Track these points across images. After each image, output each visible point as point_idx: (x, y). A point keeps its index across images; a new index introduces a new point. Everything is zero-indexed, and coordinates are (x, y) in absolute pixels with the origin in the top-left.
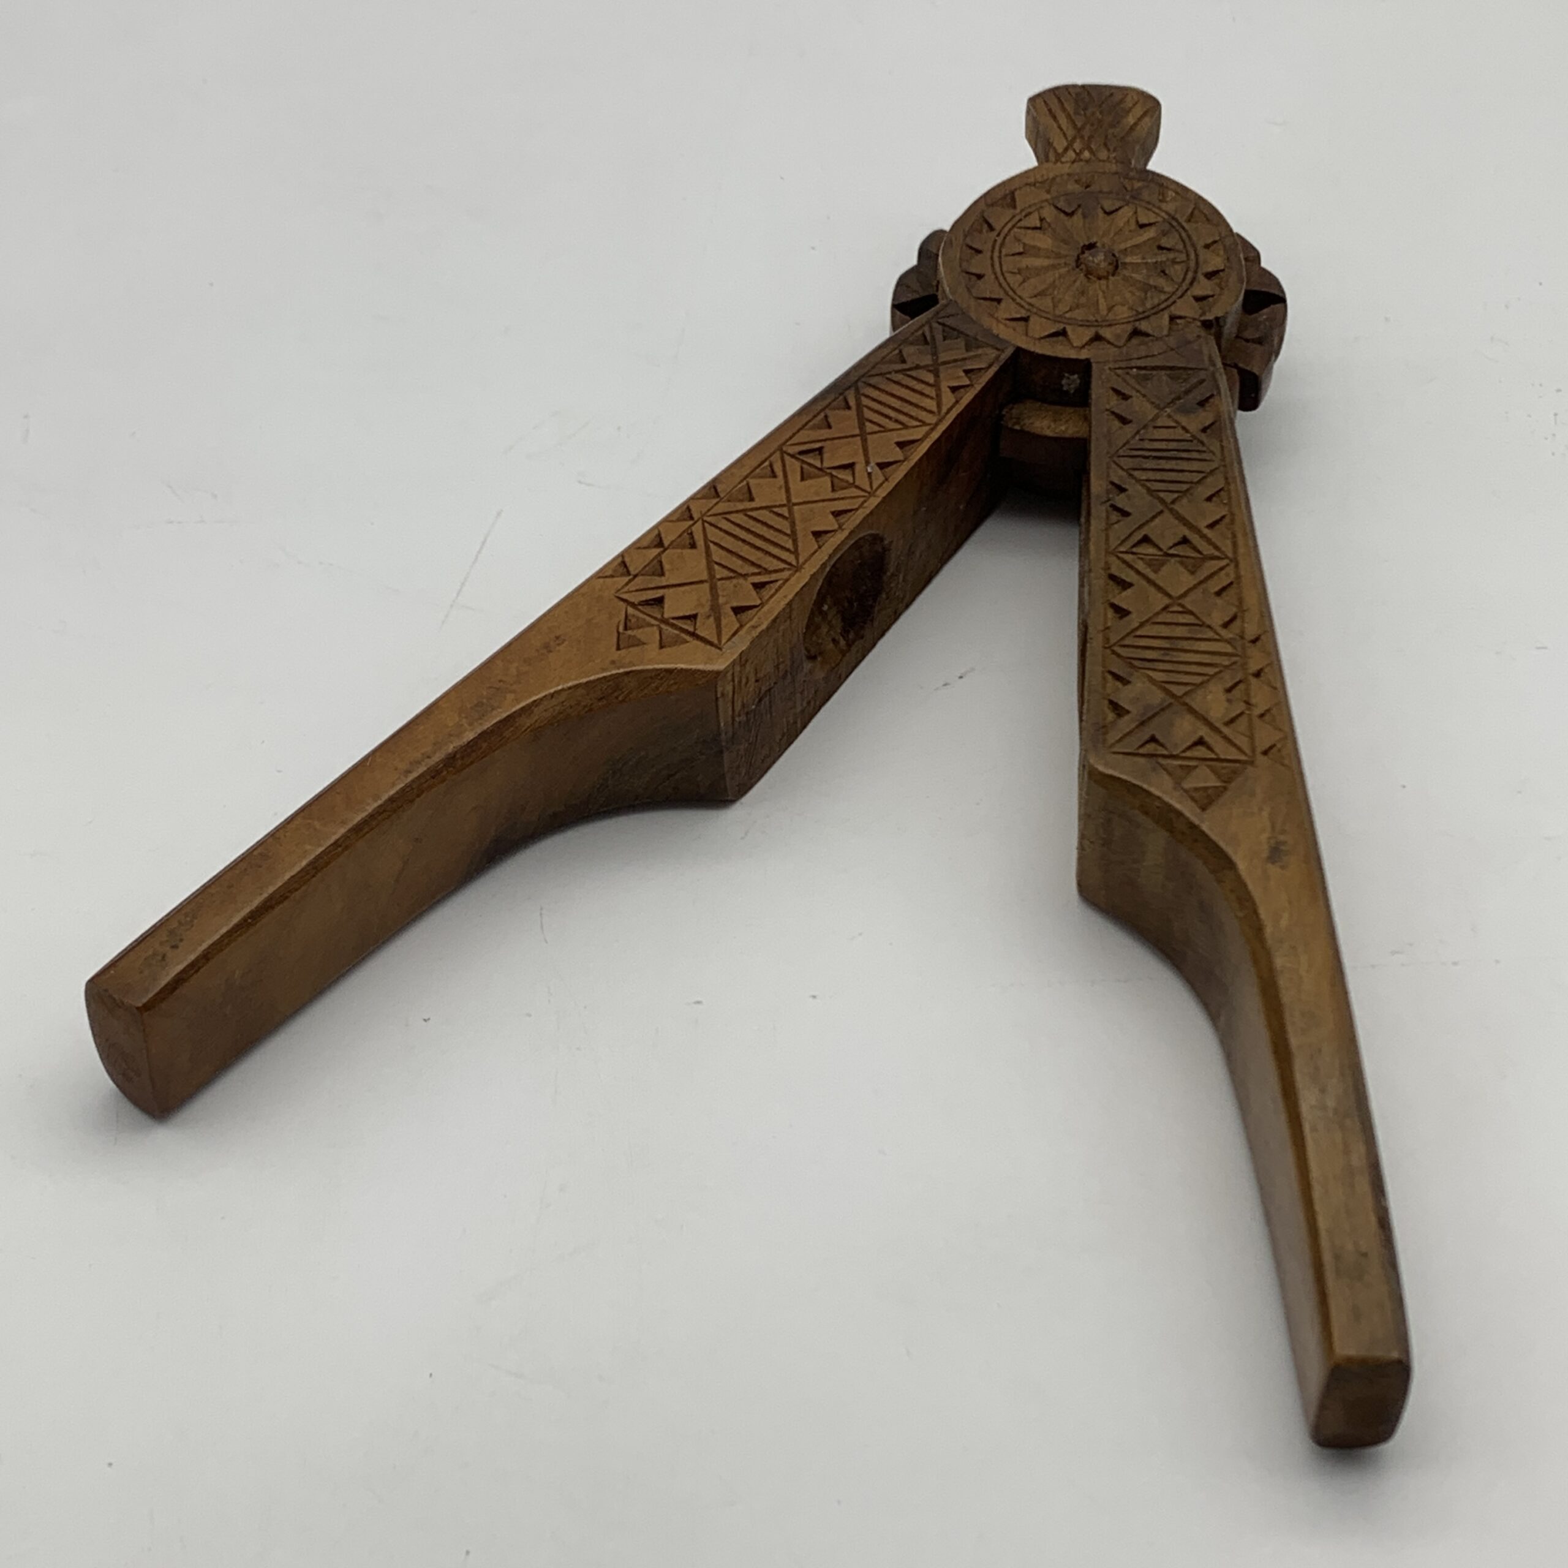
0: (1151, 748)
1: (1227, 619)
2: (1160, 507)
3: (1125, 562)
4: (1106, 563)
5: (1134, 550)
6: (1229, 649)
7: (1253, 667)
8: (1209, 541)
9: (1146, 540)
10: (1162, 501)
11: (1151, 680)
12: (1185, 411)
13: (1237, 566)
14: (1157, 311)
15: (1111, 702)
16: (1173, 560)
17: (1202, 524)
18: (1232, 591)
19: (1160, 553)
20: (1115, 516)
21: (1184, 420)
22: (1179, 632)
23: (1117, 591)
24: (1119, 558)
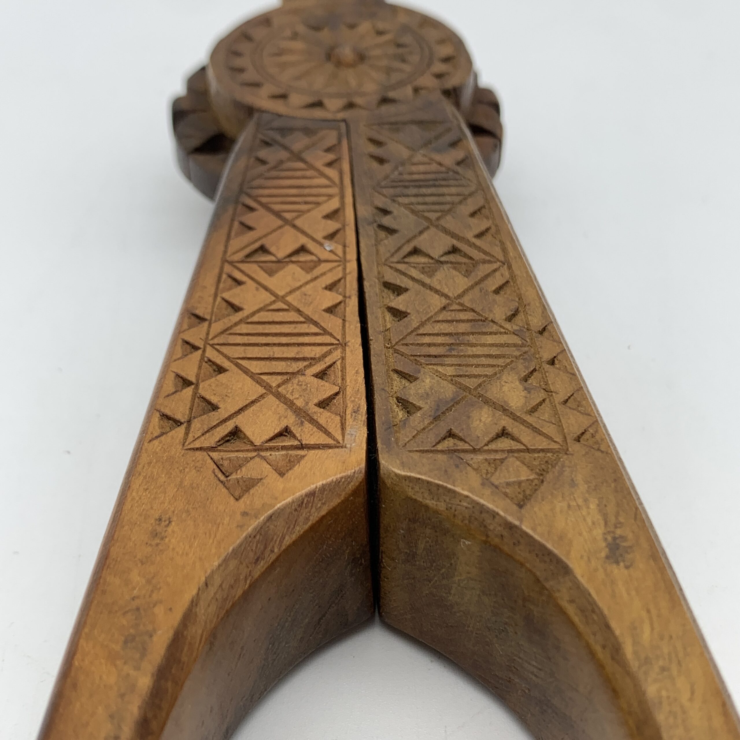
0: (449, 443)
1: (509, 313)
2: (426, 224)
3: (397, 270)
4: (379, 273)
5: (406, 260)
6: (517, 340)
7: (547, 356)
8: (479, 249)
9: (415, 251)
10: (427, 219)
11: (443, 376)
12: (438, 150)
13: (510, 267)
14: (401, 84)
15: (399, 399)
16: (445, 266)
17: (470, 235)
18: (508, 290)
19: (431, 261)
20: (382, 234)
21: (437, 157)
22: (462, 328)
23: (392, 297)
24: (391, 267)
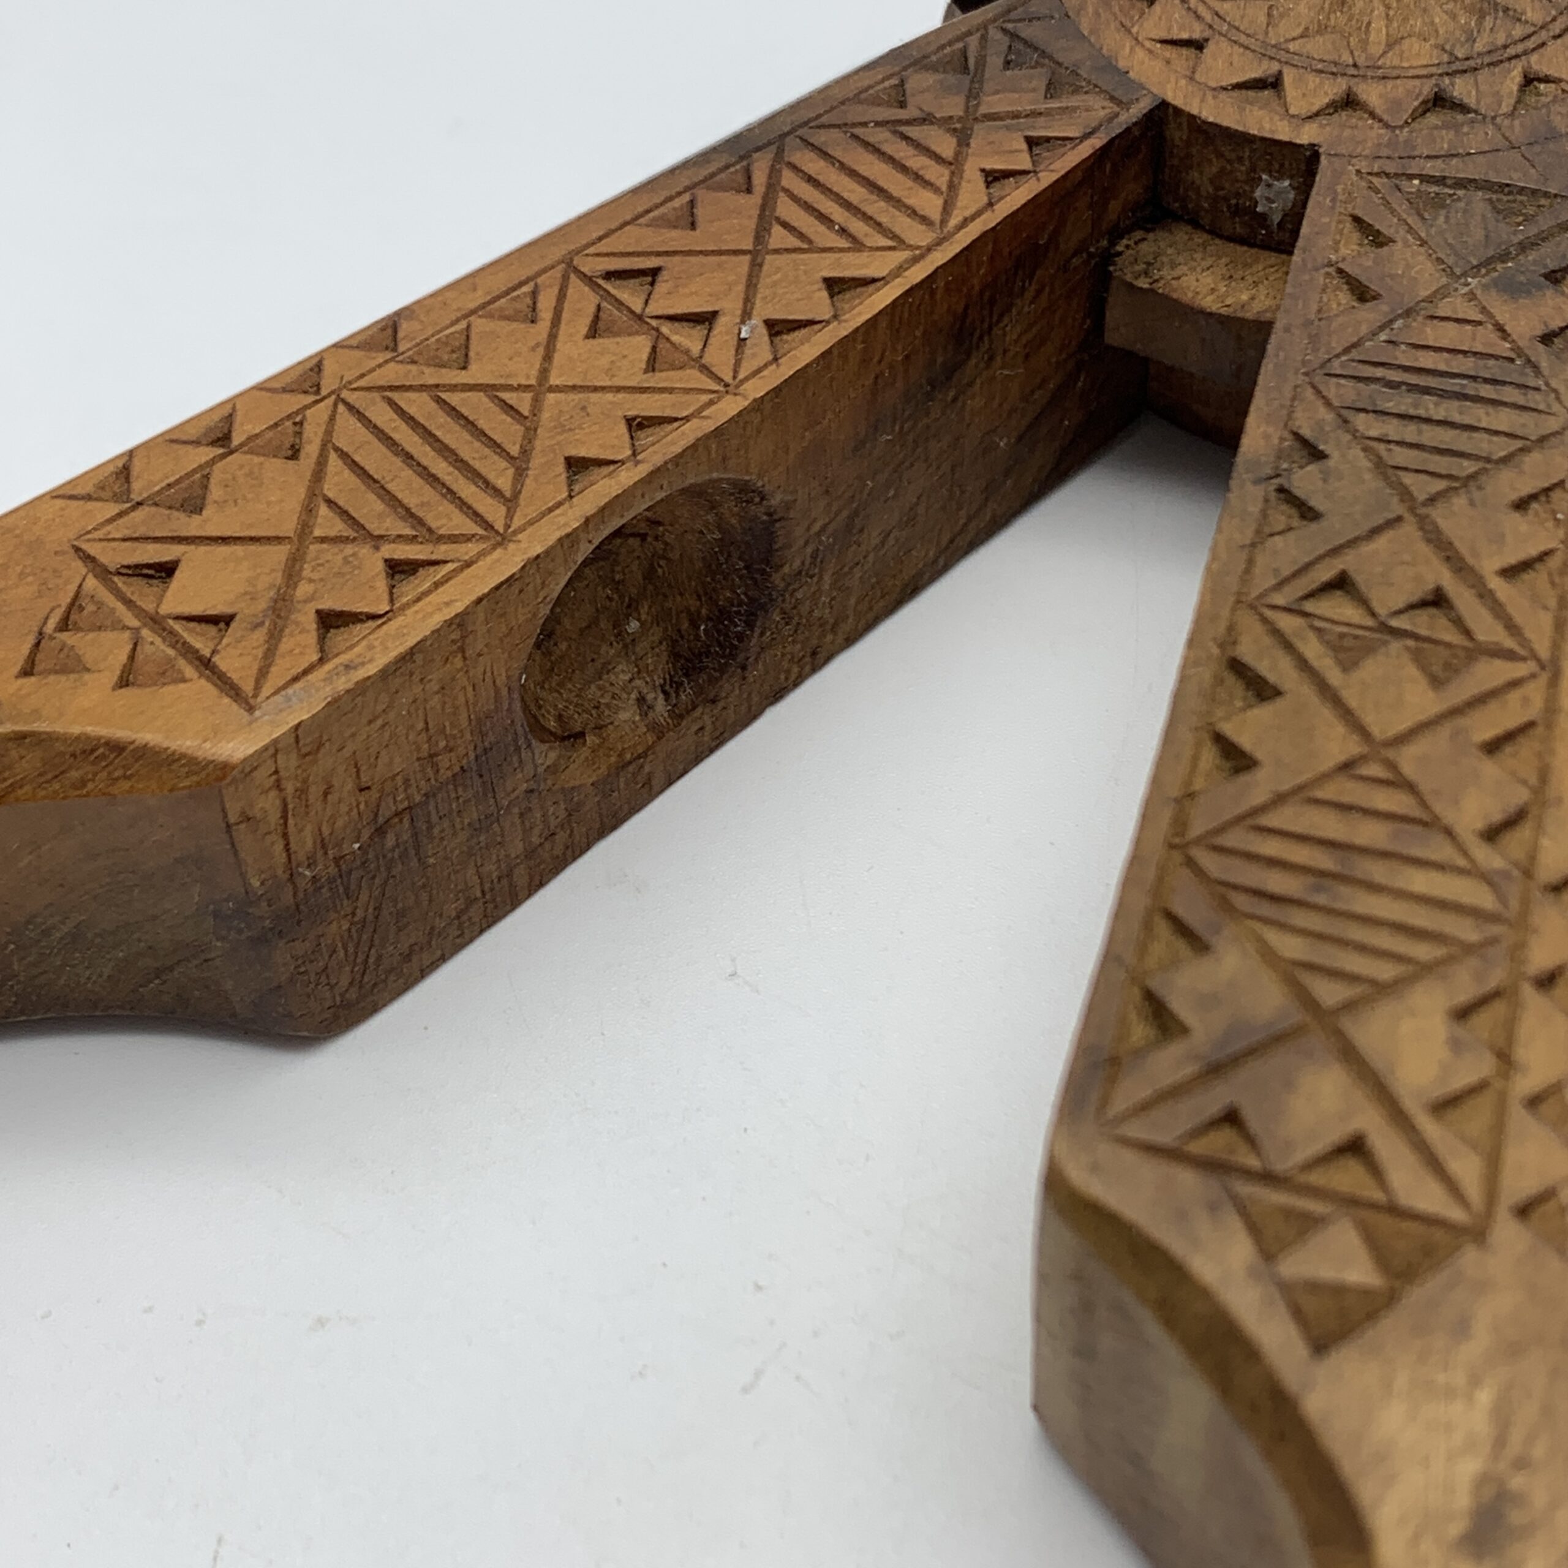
0: (1219, 1142)
1: (1497, 817)
2: (1397, 508)
3: (1276, 633)
4: (1231, 628)
5: (1309, 606)
6: (1482, 897)
7: (1540, 959)
8: (1497, 609)
9: (1341, 583)
10: (1405, 494)
11: (1269, 956)
12: (1512, 289)
13: (1554, 681)
14: (1497, 58)
15: (1150, 996)
16: (1396, 646)
17: (1489, 565)
18: (1526, 748)
19: (1370, 622)
20: (1283, 515)
21: (1502, 311)
22: (1371, 833)
23: (1239, 704)
24: (1265, 620)
